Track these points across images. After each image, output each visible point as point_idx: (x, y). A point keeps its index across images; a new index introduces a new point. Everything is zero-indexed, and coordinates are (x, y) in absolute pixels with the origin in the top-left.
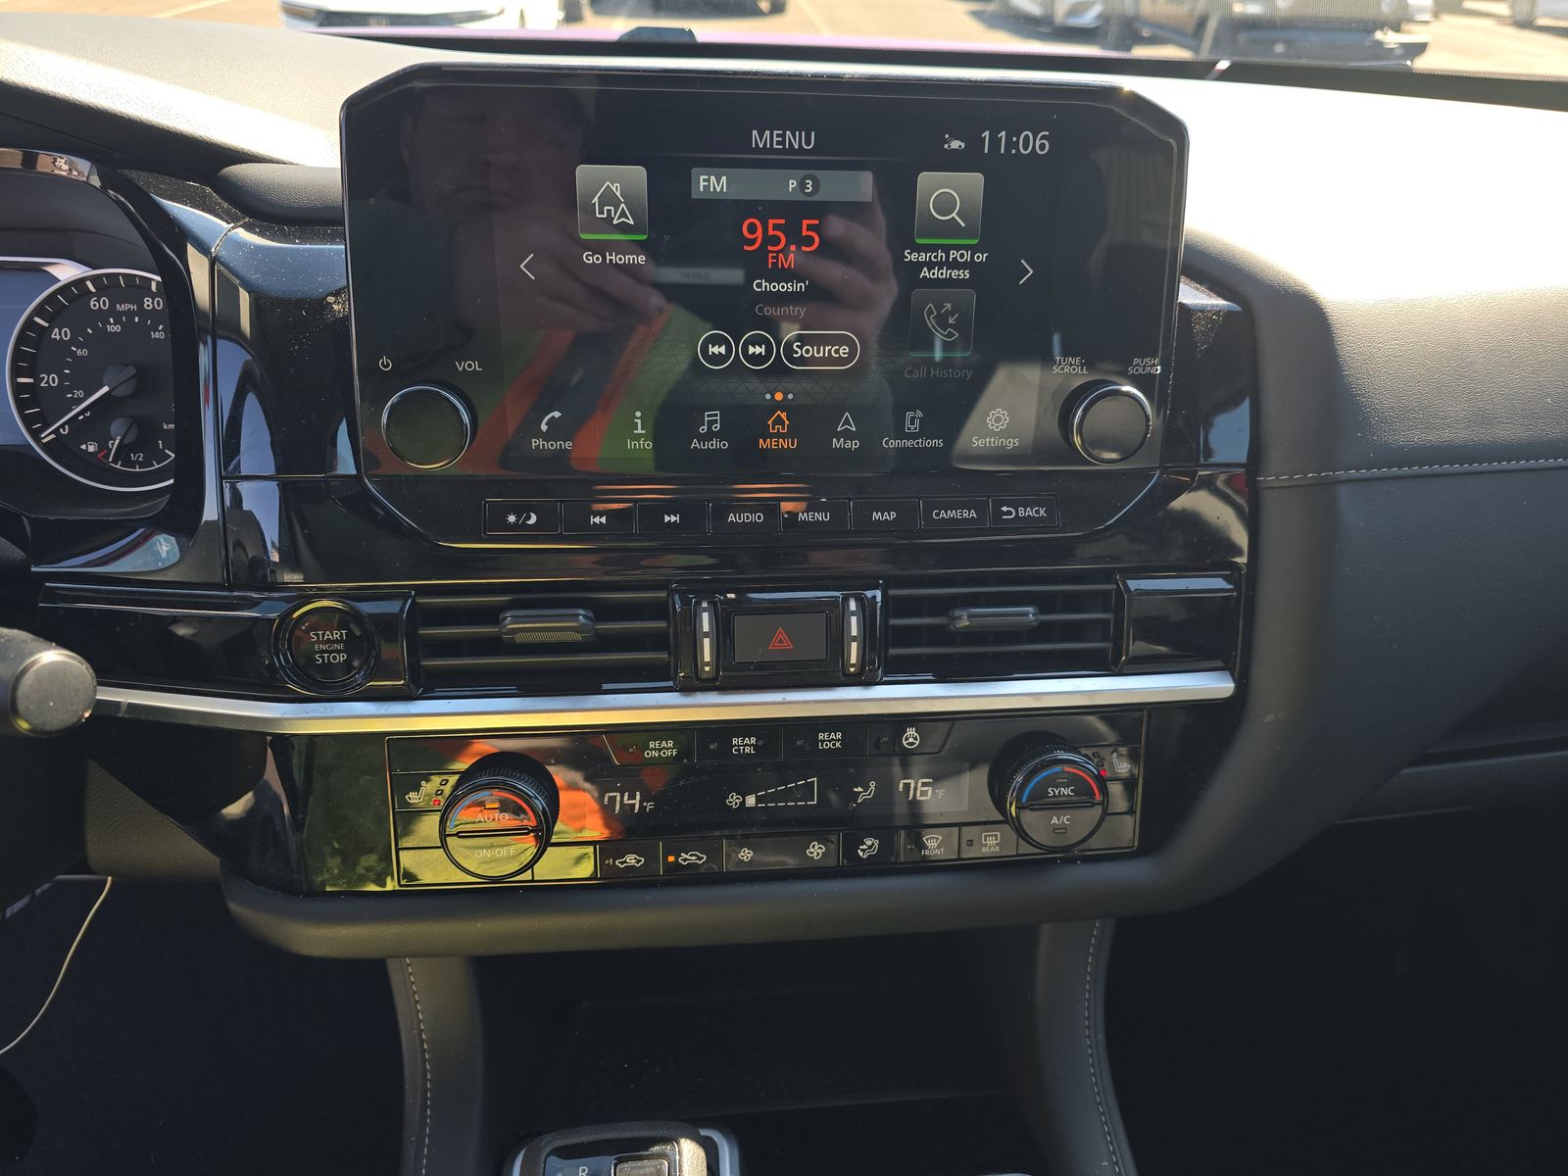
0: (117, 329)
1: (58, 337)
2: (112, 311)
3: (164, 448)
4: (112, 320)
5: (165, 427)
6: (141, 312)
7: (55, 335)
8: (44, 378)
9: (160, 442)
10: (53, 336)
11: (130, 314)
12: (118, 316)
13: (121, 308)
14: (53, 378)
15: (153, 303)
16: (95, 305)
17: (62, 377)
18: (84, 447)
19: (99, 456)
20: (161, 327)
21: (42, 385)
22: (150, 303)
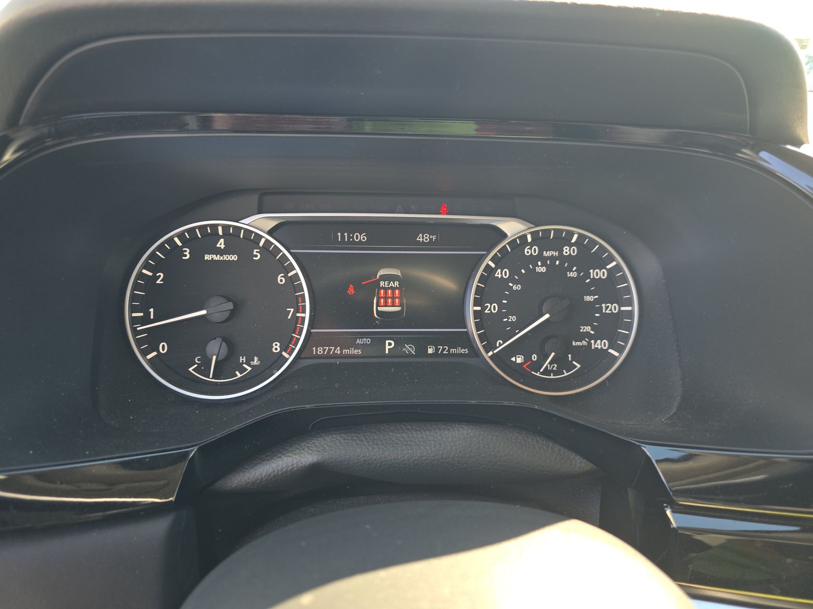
0: (543, 269)
1: (500, 276)
2: (540, 257)
3: (573, 359)
4: (539, 263)
5: (574, 344)
6: (561, 257)
7: (498, 274)
8: (488, 306)
9: (570, 355)
10: (496, 275)
11: (553, 258)
12: (544, 260)
13: (546, 254)
14: (494, 306)
15: (570, 250)
16: (528, 252)
17: (501, 306)
18: (513, 359)
19: (524, 366)
20: (574, 269)
21: (486, 312)
22: (567, 251)
